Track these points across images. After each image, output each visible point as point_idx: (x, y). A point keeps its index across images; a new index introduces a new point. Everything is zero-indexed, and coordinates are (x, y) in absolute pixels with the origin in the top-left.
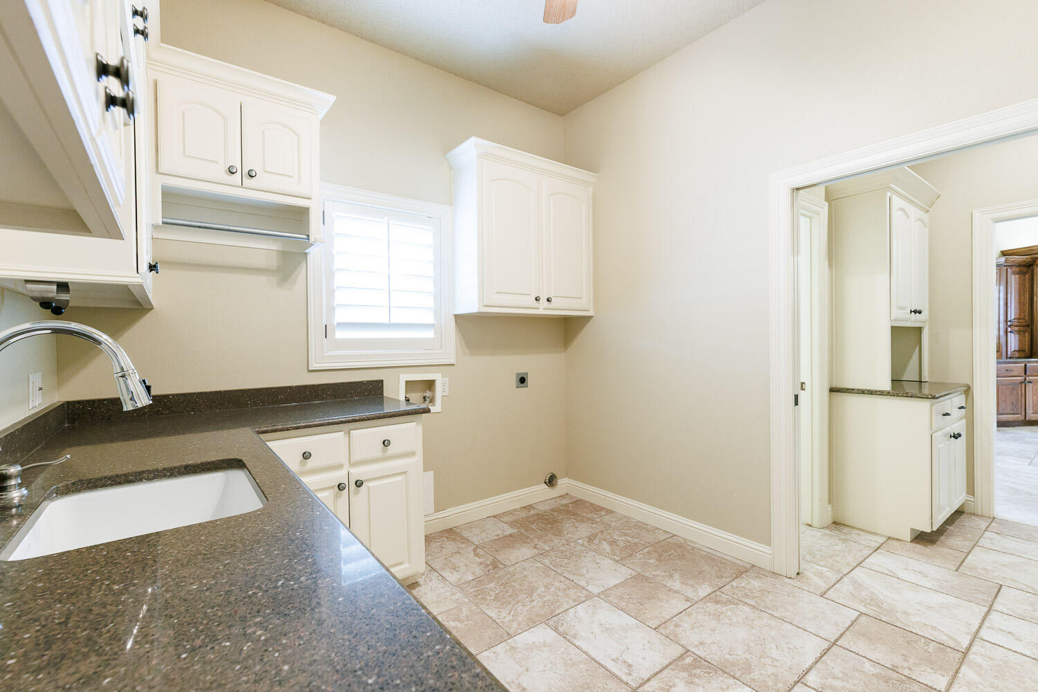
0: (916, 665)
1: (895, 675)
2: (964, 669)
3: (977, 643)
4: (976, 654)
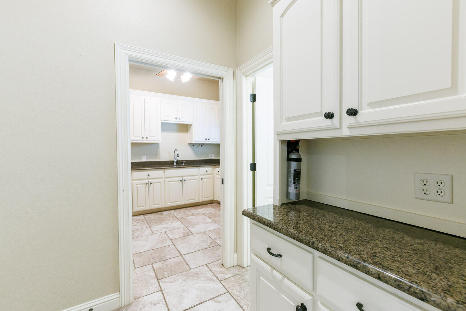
0: (163, 266)
1: (163, 259)
2: (154, 274)
3: (159, 289)
4: (156, 282)
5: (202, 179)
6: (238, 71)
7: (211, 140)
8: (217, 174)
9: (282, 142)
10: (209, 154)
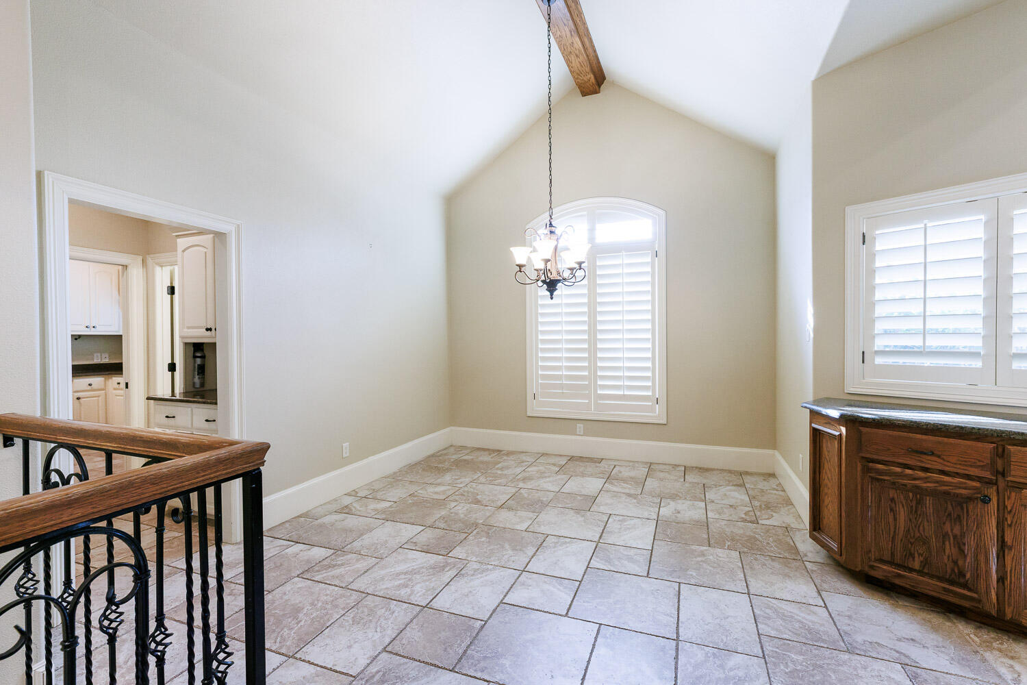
5: (78, 399)
6: (150, 259)
7: (98, 328)
8: (115, 389)
9: (186, 344)
10: (95, 355)
